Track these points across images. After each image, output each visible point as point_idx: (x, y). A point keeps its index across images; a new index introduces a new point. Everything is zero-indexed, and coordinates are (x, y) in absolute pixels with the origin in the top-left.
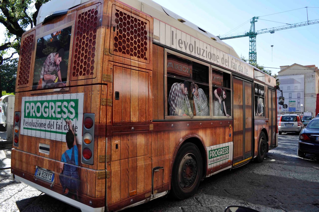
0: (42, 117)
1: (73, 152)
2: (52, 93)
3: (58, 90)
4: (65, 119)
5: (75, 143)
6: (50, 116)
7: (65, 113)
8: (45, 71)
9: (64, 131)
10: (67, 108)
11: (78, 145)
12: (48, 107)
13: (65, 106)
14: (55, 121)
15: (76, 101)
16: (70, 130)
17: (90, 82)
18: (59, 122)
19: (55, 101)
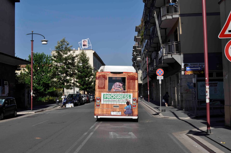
0: (114, 98)
1: (129, 106)
2: (119, 93)
3: (122, 92)
4: (126, 99)
5: (130, 104)
6: (119, 98)
7: (125, 98)
8: (114, 87)
9: (125, 102)
10: (126, 96)
11: (131, 105)
12: (118, 96)
13: (125, 96)
14: (121, 100)
15: (130, 95)
16: (128, 102)
17: (134, 91)
18: (123, 100)
19: (121, 95)
